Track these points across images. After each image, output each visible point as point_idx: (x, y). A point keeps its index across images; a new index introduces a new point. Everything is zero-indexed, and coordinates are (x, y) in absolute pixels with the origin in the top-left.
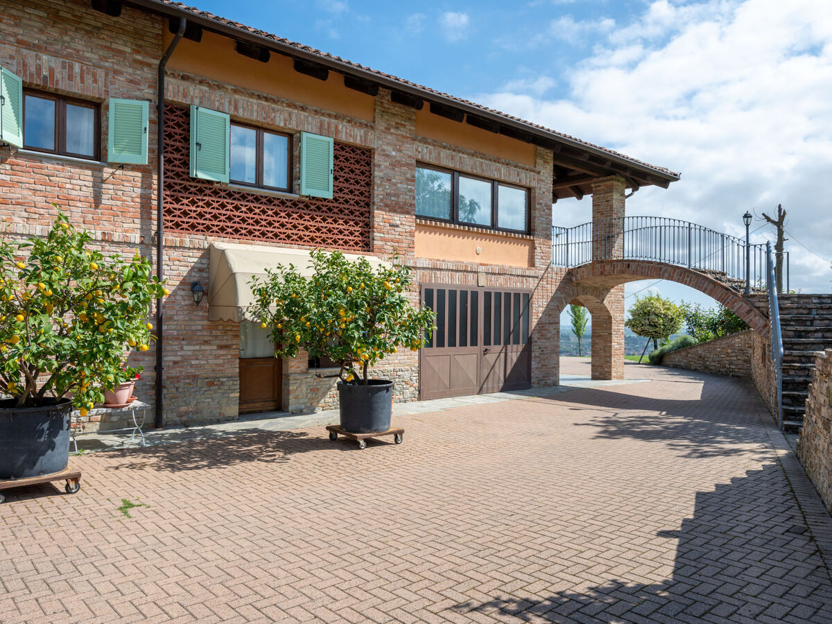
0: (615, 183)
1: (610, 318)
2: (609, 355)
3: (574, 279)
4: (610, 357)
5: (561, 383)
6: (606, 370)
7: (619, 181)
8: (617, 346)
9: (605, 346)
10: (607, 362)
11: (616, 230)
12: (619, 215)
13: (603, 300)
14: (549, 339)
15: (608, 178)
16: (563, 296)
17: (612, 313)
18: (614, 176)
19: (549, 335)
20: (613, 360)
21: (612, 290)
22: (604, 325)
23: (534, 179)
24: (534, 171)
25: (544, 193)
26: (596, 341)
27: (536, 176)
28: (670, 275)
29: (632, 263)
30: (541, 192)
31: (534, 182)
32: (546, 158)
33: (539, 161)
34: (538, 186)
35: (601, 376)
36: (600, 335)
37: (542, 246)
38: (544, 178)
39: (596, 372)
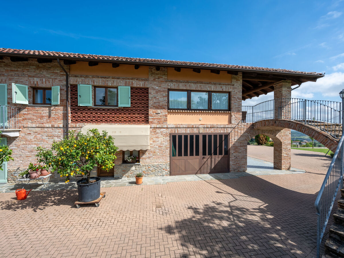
0: (283, 83)
1: (281, 143)
2: (280, 159)
3: (255, 127)
4: (281, 160)
5: (249, 171)
6: (280, 165)
7: (287, 82)
8: (285, 155)
9: (279, 155)
10: (280, 162)
11: (284, 104)
12: (287, 97)
13: (276, 135)
14: (240, 152)
15: (281, 81)
16: (249, 134)
17: (282, 141)
18: (283, 81)
19: (240, 151)
20: (283, 161)
21: (282, 131)
22: (279, 146)
23: (231, 88)
24: (230, 85)
25: (236, 93)
26: (276, 152)
27: (232, 87)
28: (294, 127)
29: (276, 121)
30: (235, 93)
31: (231, 89)
32: (238, 78)
33: (233, 80)
34: (233, 90)
35: (277, 168)
36: (277, 150)
37: (236, 115)
38: (236, 87)
39: (276, 165)
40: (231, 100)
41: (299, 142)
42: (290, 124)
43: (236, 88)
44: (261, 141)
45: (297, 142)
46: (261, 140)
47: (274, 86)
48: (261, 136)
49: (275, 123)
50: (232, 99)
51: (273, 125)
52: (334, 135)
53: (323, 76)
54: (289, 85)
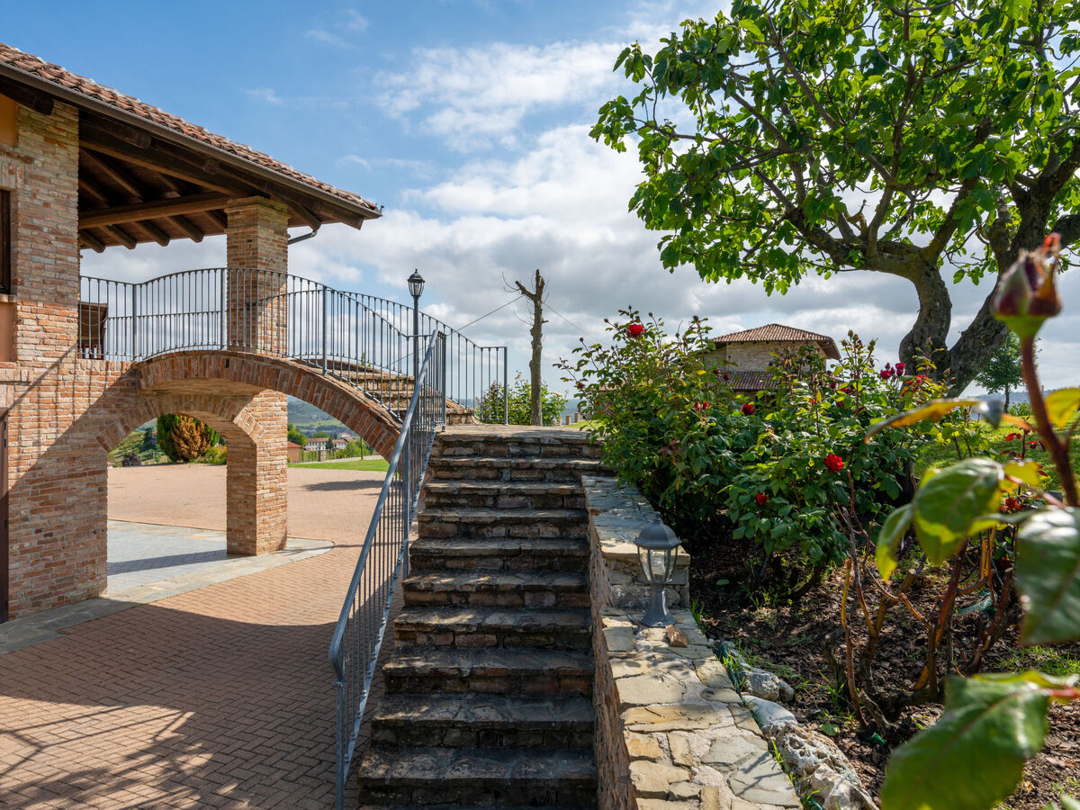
0: (262, 210)
1: (254, 446)
2: (252, 511)
3: (143, 383)
4: (254, 515)
5: (118, 588)
6: (249, 537)
7: (272, 207)
8: (268, 495)
9: (246, 496)
10: (250, 524)
11: (262, 292)
12: (274, 267)
13: (234, 417)
14: (71, 507)
15: (251, 199)
16: (115, 416)
17: (256, 439)
18: (259, 198)
19: (70, 500)
20: (259, 520)
21: (256, 399)
22: (245, 460)
23: (11, 172)
24: (9, 154)
25: (46, 205)
26: (234, 487)
27: (20, 167)
28: (291, 384)
29: (232, 359)
30: (36, 202)
31: (13, 178)
32: (55, 131)
33: (28, 134)
34: (28, 188)
35: (241, 549)
36: (239, 477)
37: (43, 318)
38: (45, 174)
39: (234, 540)
40: (17, 239)
41: (327, 439)
42: (278, 371)
43: (43, 179)
44: (186, 442)
45: (320, 440)
46: (184, 439)
47: (227, 211)
48: (183, 423)
49: (227, 366)
50: (23, 231)
51: (219, 377)
52: (396, 412)
53: (377, 216)
54: (279, 221)
